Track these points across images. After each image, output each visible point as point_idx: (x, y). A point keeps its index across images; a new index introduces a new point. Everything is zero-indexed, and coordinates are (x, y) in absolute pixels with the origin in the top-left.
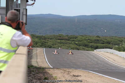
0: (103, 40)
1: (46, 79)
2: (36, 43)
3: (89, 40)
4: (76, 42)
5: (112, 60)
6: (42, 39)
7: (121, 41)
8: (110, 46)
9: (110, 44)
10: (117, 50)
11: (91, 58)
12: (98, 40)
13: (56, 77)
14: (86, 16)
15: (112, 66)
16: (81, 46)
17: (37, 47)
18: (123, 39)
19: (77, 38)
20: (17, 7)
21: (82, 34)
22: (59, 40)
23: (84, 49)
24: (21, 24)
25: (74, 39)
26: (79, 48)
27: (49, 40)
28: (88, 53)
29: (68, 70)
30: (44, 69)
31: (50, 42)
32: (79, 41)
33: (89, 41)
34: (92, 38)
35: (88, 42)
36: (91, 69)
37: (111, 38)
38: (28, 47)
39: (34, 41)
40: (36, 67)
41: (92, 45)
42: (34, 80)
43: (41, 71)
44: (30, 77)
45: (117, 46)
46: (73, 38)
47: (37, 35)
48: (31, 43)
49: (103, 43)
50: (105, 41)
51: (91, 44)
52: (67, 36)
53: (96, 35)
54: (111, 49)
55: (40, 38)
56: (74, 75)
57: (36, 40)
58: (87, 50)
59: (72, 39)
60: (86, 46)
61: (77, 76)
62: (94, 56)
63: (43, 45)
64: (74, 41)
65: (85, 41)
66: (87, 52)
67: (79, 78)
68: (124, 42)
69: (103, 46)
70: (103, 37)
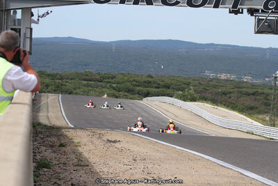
0: (159, 82)
1: (62, 145)
2: (47, 86)
3: (135, 81)
4: (114, 85)
5: (172, 116)
6: (58, 79)
7: (188, 84)
8: (170, 91)
9: (169, 88)
10: (180, 99)
11: (138, 112)
12: (150, 82)
13: (78, 143)
14: (130, 41)
16: (122, 91)
17: (49, 92)
18: (191, 81)
19: (115, 77)
20: (15, 25)
21: (123, 72)
22: (84, 80)
23: (126, 97)
24: (22, 54)
25: (110, 80)
26: (118, 95)
27: (68, 80)
28: (133, 104)
29: (99, 132)
30: (59, 128)
31: (70, 83)
32: (118, 83)
33: (134, 83)
34: (139, 78)
35: (134, 85)
37: (172, 78)
38: (32, 92)
39: (43, 83)
40: (45, 126)
41: (139, 91)
42: (42, 147)
43: (54, 132)
44: (35, 143)
45: (180, 92)
46: (109, 78)
47: (48, 72)
48: (37, 86)
49: (158, 88)
50: (162, 83)
51: (138, 88)
52: (99, 74)
53: (147, 74)
54: (171, 97)
55: (53, 76)
56: (108, 140)
57: (47, 80)
58: (131, 99)
59: (107, 80)
60: (129, 91)
61: (115, 142)
62: (142, 108)
63: (58, 89)
64: (110, 82)
65: (129, 84)
66: (132, 101)
67: (117, 145)
68: (193, 86)
69: (158, 92)
70: (158, 77)
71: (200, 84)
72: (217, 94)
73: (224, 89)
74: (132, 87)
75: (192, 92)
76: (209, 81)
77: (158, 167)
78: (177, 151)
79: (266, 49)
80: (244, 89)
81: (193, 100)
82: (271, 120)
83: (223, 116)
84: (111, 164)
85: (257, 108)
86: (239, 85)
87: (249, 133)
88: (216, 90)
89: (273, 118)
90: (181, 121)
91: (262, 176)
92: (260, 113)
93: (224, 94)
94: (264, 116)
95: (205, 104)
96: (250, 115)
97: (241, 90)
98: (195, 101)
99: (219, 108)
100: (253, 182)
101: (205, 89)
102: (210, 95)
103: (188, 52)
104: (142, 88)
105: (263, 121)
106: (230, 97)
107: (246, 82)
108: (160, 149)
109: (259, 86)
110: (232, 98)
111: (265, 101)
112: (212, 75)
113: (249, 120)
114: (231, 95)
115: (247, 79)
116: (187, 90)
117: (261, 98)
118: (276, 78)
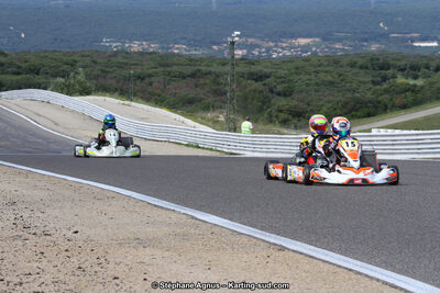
0: (18, 63)
5: (48, 123)
7: (73, 64)
8: (39, 79)
9: (37, 74)
12: (3, 65)
15: (49, 139)
18: (77, 59)
37: (42, 54)
45: (62, 80)
49: (19, 74)
50: (24, 65)
54: (45, 88)
68: (83, 67)
69: (18, 81)
70: (17, 54)
71: (94, 62)
72: (128, 79)
73: (139, 71)
75: (81, 77)
76: (110, 56)
77: (41, 215)
78: (70, 185)
80: (175, 68)
81: (85, 92)
82: (227, 119)
83: (142, 119)
85: (200, 100)
86: (165, 61)
87: (192, 146)
88: (124, 72)
89: (232, 116)
90: (66, 132)
91: (231, 219)
92: (207, 108)
93: (139, 77)
94: (215, 114)
95: (108, 99)
96: (189, 114)
97: (169, 69)
98: (88, 94)
99: (133, 104)
100: (215, 230)
101: (103, 71)
102: (113, 82)
103: (68, 6)
105: (215, 124)
106: (151, 84)
107: (178, 55)
108: (38, 184)
109: (202, 60)
110: (155, 84)
111: (215, 88)
112: (116, 46)
113: (189, 122)
114: (153, 79)
115: (179, 49)
116: (72, 74)
117: (207, 81)
118: (233, 43)
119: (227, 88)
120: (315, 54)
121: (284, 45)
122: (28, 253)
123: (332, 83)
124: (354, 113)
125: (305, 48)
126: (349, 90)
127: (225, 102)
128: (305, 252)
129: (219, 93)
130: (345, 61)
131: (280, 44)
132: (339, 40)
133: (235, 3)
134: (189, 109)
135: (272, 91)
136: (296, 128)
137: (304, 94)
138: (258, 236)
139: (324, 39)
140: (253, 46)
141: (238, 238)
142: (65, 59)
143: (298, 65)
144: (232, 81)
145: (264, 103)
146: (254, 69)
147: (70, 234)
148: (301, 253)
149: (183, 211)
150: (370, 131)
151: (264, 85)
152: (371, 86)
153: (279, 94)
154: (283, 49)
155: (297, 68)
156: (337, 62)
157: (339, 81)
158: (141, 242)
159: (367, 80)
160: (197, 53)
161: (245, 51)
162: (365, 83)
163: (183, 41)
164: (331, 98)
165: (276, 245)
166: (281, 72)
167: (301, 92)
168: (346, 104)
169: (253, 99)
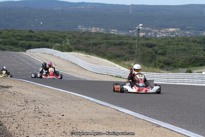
0: (39, 36)
3: (18, 36)
7: (64, 37)
8: (48, 44)
9: (48, 41)
10: (59, 50)
11: (22, 62)
12: (32, 37)
16: (7, 44)
18: (66, 35)
19: (1, 33)
21: (8, 28)
23: (11, 50)
26: (4, 48)
28: (18, 55)
32: (4, 38)
34: (22, 33)
35: (18, 39)
36: (24, 77)
37: (50, 32)
41: (23, 44)
45: (59, 44)
49: (39, 41)
50: (42, 37)
51: (21, 42)
53: (28, 30)
54: (51, 48)
56: (1, 86)
58: (16, 51)
60: (14, 44)
61: (7, 87)
62: (26, 59)
65: (13, 38)
66: (17, 53)
67: (10, 90)
68: (69, 39)
69: (38, 45)
70: (38, 32)
71: (74, 37)
72: (89, 45)
73: (95, 41)
74: (16, 41)
75: (68, 43)
76: (82, 34)
77: (47, 107)
78: (61, 93)
79: (129, 6)
80: (111, 40)
81: (70, 50)
83: (95, 64)
84: (7, 106)
85: (123, 56)
86: (107, 37)
87: (118, 77)
88: (88, 42)
90: (60, 68)
91: (135, 112)
92: (126, 60)
93: (94, 44)
94: (129, 63)
95: (80, 54)
96: (118, 62)
97: (109, 41)
98: (71, 51)
99: (92, 57)
100: (128, 116)
101: (78, 41)
102: (83, 46)
103: (63, 10)
104: (24, 42)
105: (129, 67)
106: (100, 48)
107: (113, 34)
109: (124, 37)
110: (102, 48)
111: (130, 50)
112: (84, 29)
113: (117, 66)
114: (101, 45)
115: (114, 31)
116: (64, 42)
117: (126, 47)
118: (139, 30)
119: (136, 51)
120: (177, 36)
121: (163, 31)
122: (40, 124)
123: (184, 50)
124: (194, 64)
125: (173, 33)
126: (192, 53)
127: (134, 57)
128: (169, 128)
129: (132, 53)
130: (191, 40)
131: (160, 31)
132: (189, 30)
133: (141, 11)
134: (117, 60)
135: (156, 53)
136: (167, 70)
137: (171, 54)
138: (147, 120)
139: (181, 29)
140: (148, 31)
141: (138, 120)
142: (61, 35)
143: (169, 41)
144: (138, 47)
145: (152, 58)
146: (148, 42)
147: (60, 116)
148: (168, 129)
149: (113, 107)
150: (201, 72)
151: (153, 49)
152: (203, 51)
153: (160, 54)
154: (162, 33)
155: (169, 42)
156: (187, 40)
157: (188, 49)
158: (93, 121)
159: (201, 49)
160: (122, 34)
161: (144, 34)
162: (200, 50)
163: (116, 28)
164: (184, 57)
165: (156, 124)
166: (161, 44)
167: (170, 53)
168: (191, 59)
169: (147, 56)
